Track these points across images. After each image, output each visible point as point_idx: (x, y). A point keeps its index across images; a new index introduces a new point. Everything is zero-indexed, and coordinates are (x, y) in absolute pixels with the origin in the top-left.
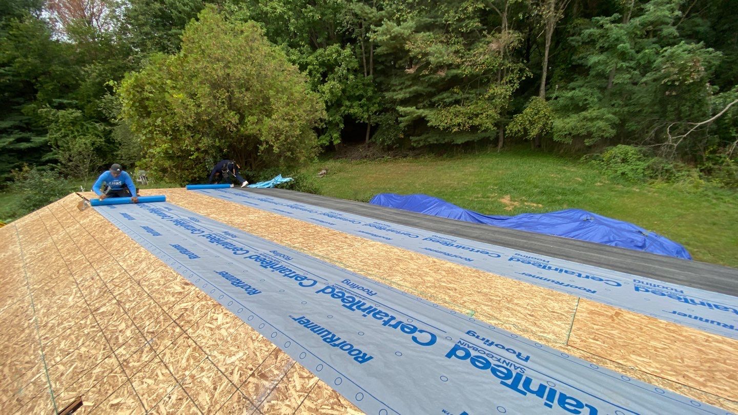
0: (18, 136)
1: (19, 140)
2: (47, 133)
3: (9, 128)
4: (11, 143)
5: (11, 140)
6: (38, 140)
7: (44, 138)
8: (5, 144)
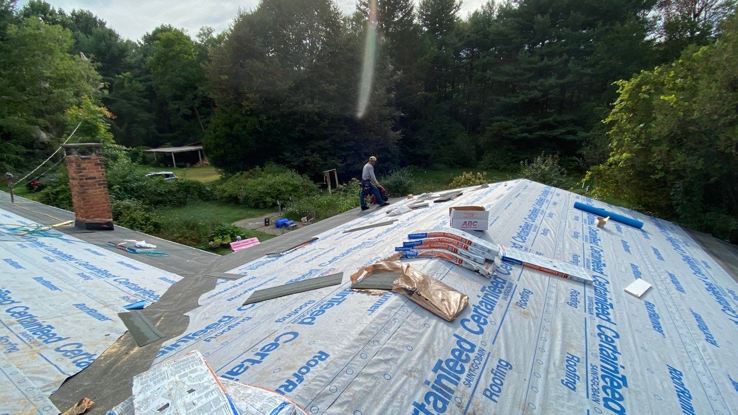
0: (570, 128)
1: (569, 133)
2: (591, 129)
3: (569, 121)
4: (562, 134)
5: (563, 131)
6: (582, 134)
7: (588, 134)
8: (557, 134)
